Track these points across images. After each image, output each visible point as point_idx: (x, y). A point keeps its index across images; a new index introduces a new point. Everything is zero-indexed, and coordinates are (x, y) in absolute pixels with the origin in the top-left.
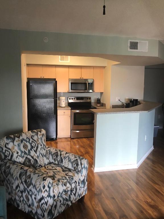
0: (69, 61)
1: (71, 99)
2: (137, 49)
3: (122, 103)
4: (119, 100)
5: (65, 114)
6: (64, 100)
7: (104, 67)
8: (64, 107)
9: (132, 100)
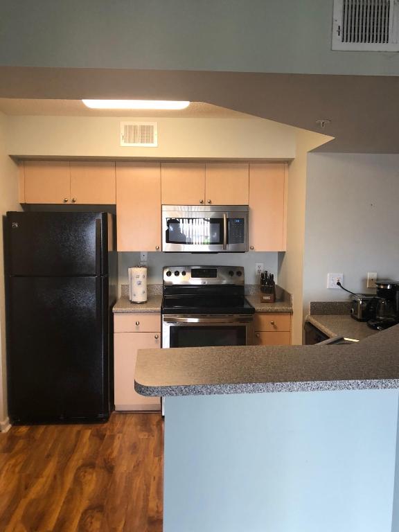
0: (155, 144)
1: (173, 274)
2: (385, 39)
3: (351, 296)
4: (339, 284)
5: (142, 328)
6: (141, 279)
7: (287, 162)
8: (142, 303)
9: (389, 287)
